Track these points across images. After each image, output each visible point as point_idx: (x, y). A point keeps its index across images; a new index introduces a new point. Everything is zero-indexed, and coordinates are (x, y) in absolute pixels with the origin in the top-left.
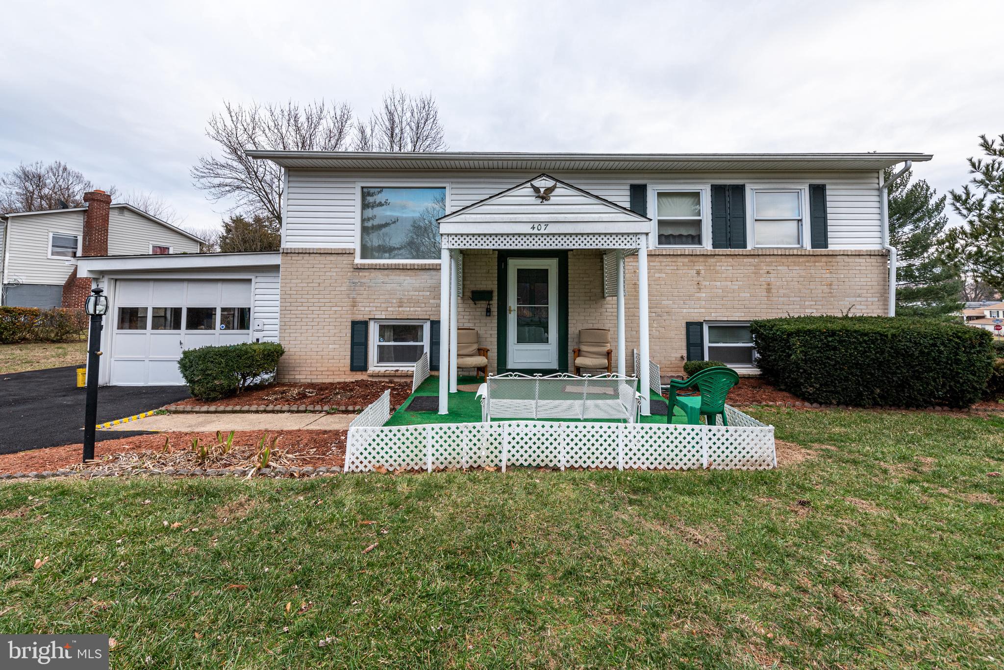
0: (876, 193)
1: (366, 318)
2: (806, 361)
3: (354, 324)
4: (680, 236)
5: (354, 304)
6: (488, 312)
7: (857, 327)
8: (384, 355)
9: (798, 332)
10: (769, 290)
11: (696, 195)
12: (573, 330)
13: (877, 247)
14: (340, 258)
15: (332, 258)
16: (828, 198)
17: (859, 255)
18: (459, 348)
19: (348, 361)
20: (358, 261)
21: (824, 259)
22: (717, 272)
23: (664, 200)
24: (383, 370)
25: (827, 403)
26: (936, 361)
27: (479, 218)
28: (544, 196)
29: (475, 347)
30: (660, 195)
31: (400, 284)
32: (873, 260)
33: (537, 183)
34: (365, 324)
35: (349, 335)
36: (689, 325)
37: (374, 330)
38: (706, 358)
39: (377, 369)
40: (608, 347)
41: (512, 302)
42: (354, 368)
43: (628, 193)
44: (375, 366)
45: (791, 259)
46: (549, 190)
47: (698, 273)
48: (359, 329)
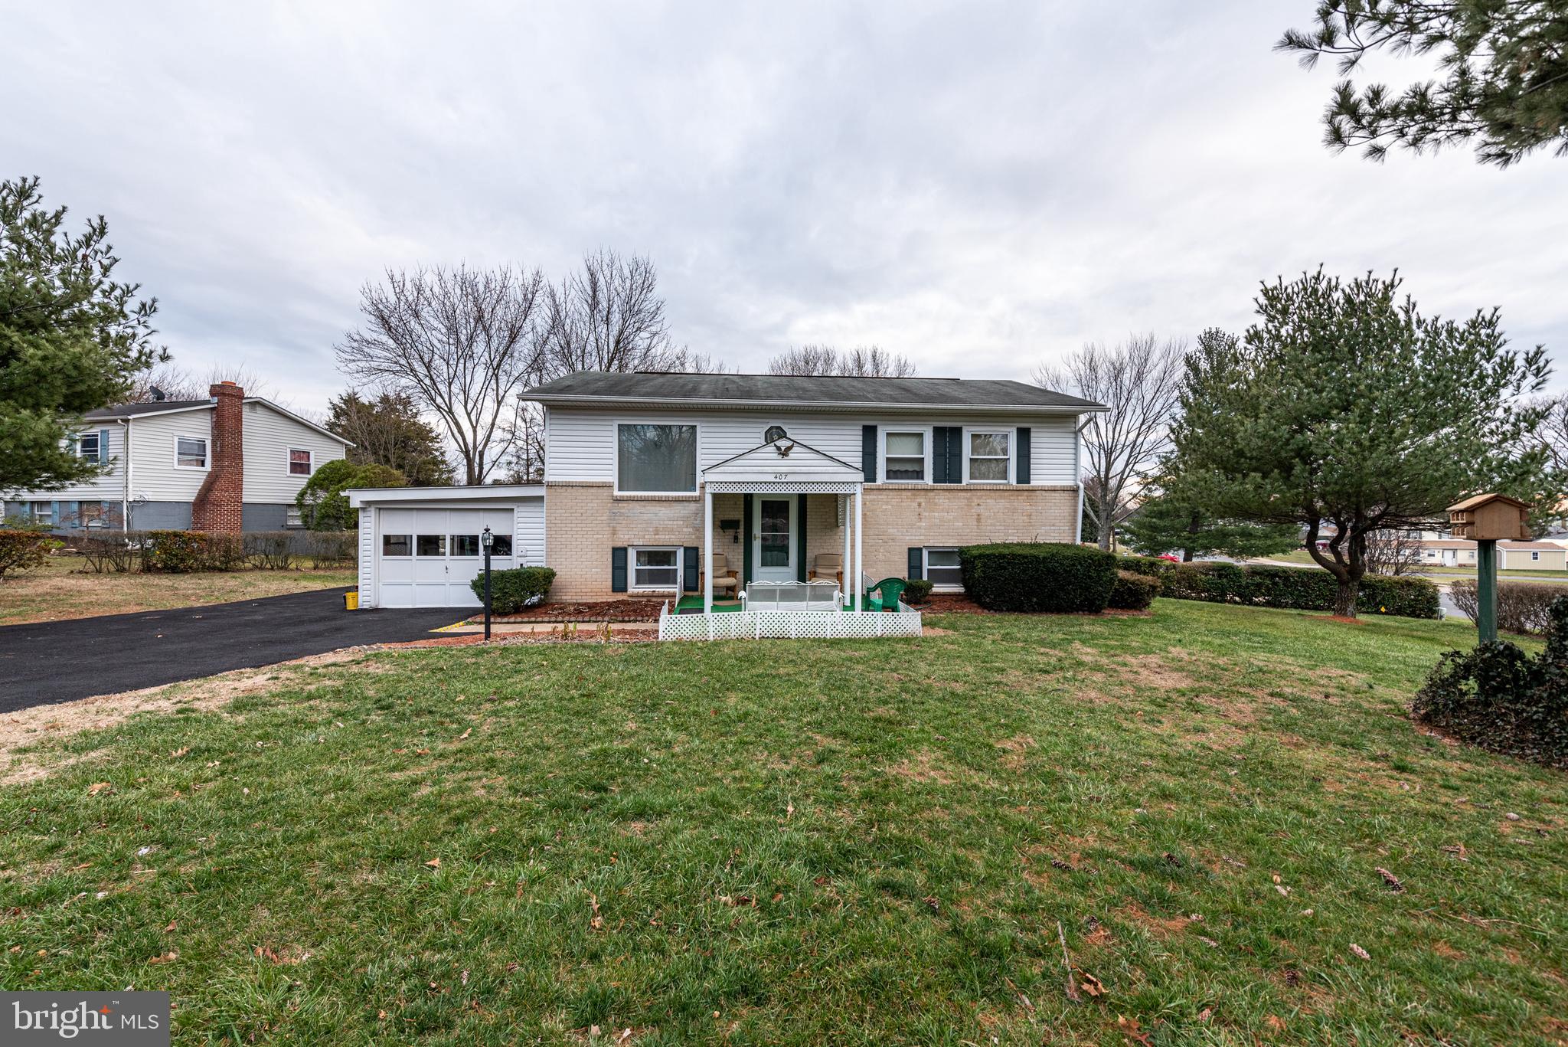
0: (1073, 436)
1: (625, 544)
2: (984, 578)
3: (615, 550)
4: (907, 471)
5: (614, 532)
6: (736, 539)
7: (1021, 552)
8: (641, 578)
9: (980, 556)
10: (979, 520)
11: (921, 435)
12: (810, 554)
13: (1071, 483)
14: (600, 490)
15: (593, 490)
16: (1032, 440)
17: (1054, 490)
18: (714, 571)
19: (610, 583)
20: (617, 493)
21: (1026, 493)
22: (936, 504)
23: (894, 439)
24: (641, 591)
25: (999, 610)
26: (1076, 577)
27: (735, 469)
28: (784, 453)
29: (725, 570)
30: (889, 435)
31: (656, 514)
32: (1066, 494)
33: (779, 443)
34: (625, 550)
35: (610, 560)
36: (910, 550)
37: (632, 555)
38: (925, 578)
39: (636, 591)
40: (839, 569)
41: (757, 531)
42: (615, 589)
43: (861, 433)
44: (633, 588)
45: (998, 493)
46: (789, 448)
47: (919, 505)
48: (619, 555)
